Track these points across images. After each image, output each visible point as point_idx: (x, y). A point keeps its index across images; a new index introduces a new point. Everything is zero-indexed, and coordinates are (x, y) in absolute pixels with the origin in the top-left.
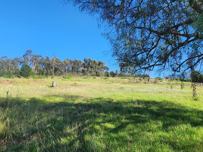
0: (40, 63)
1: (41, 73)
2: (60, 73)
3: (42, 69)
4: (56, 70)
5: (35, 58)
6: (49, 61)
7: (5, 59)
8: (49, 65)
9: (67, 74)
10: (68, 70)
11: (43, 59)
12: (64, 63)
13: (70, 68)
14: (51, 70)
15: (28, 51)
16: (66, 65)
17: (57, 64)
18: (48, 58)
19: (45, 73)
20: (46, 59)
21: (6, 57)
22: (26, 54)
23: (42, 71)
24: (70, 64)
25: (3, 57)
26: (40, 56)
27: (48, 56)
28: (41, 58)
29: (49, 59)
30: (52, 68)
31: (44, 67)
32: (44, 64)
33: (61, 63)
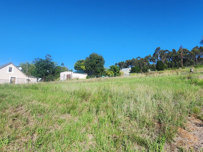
0: (167, 57)
1: (170, 66)
2: (190, 63)
3: (170, 62)
4: (184, 61)
5: (163, 53)
6: (175, 53)
7: (139, 59)
8: (176, 57)
9: (198, 63)
10: (198, 59)
11: (170, 52)
12: (192, 53)
13: (200, 56)
14: (180, 62)
15: (157, 49)
16: (195, 54)
17: (185, 55)
18: (174, 51)
19: (173, 65)
20: (172, 53)
21: (139, 57)
22: (156, 52)
23: (170, 64)
24: (200, 51)
25: (137, 58)
26: (167, 51)
27: (174, 49)
28: (167, 52)
29: (176, 52)
30: (180, 59)
31: (171, 60)
32: (171, 58)
33: (189, 53)
